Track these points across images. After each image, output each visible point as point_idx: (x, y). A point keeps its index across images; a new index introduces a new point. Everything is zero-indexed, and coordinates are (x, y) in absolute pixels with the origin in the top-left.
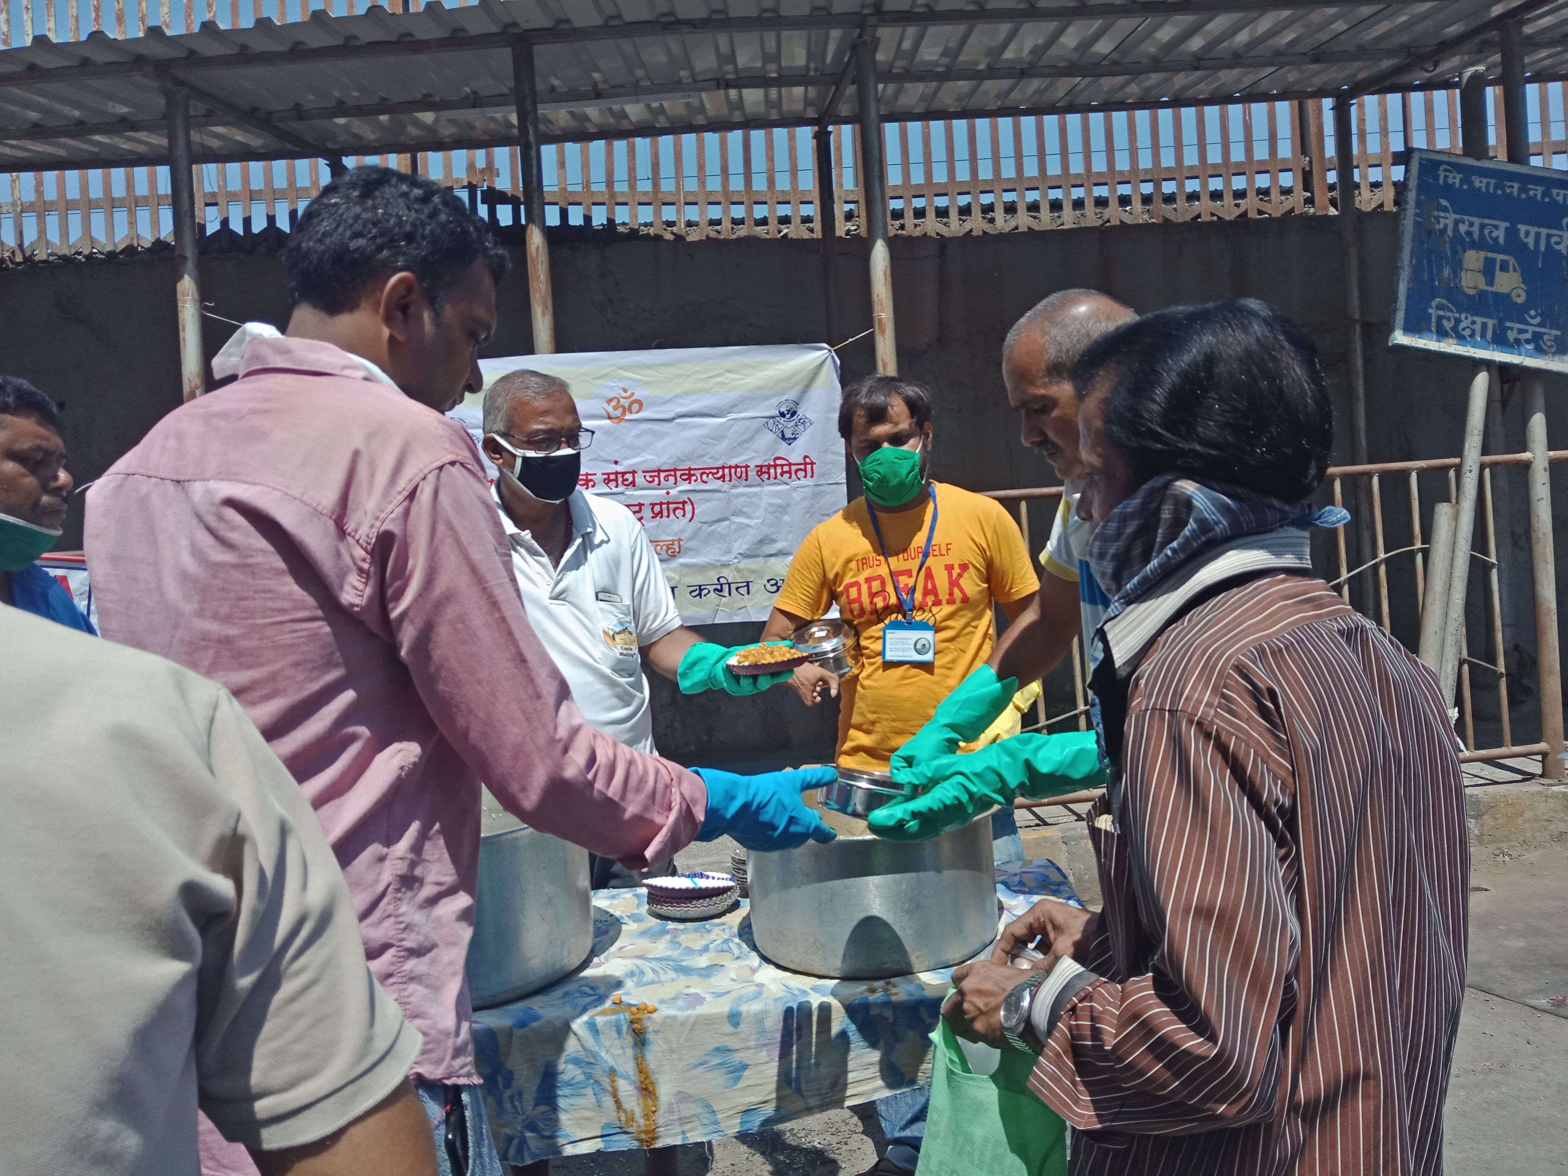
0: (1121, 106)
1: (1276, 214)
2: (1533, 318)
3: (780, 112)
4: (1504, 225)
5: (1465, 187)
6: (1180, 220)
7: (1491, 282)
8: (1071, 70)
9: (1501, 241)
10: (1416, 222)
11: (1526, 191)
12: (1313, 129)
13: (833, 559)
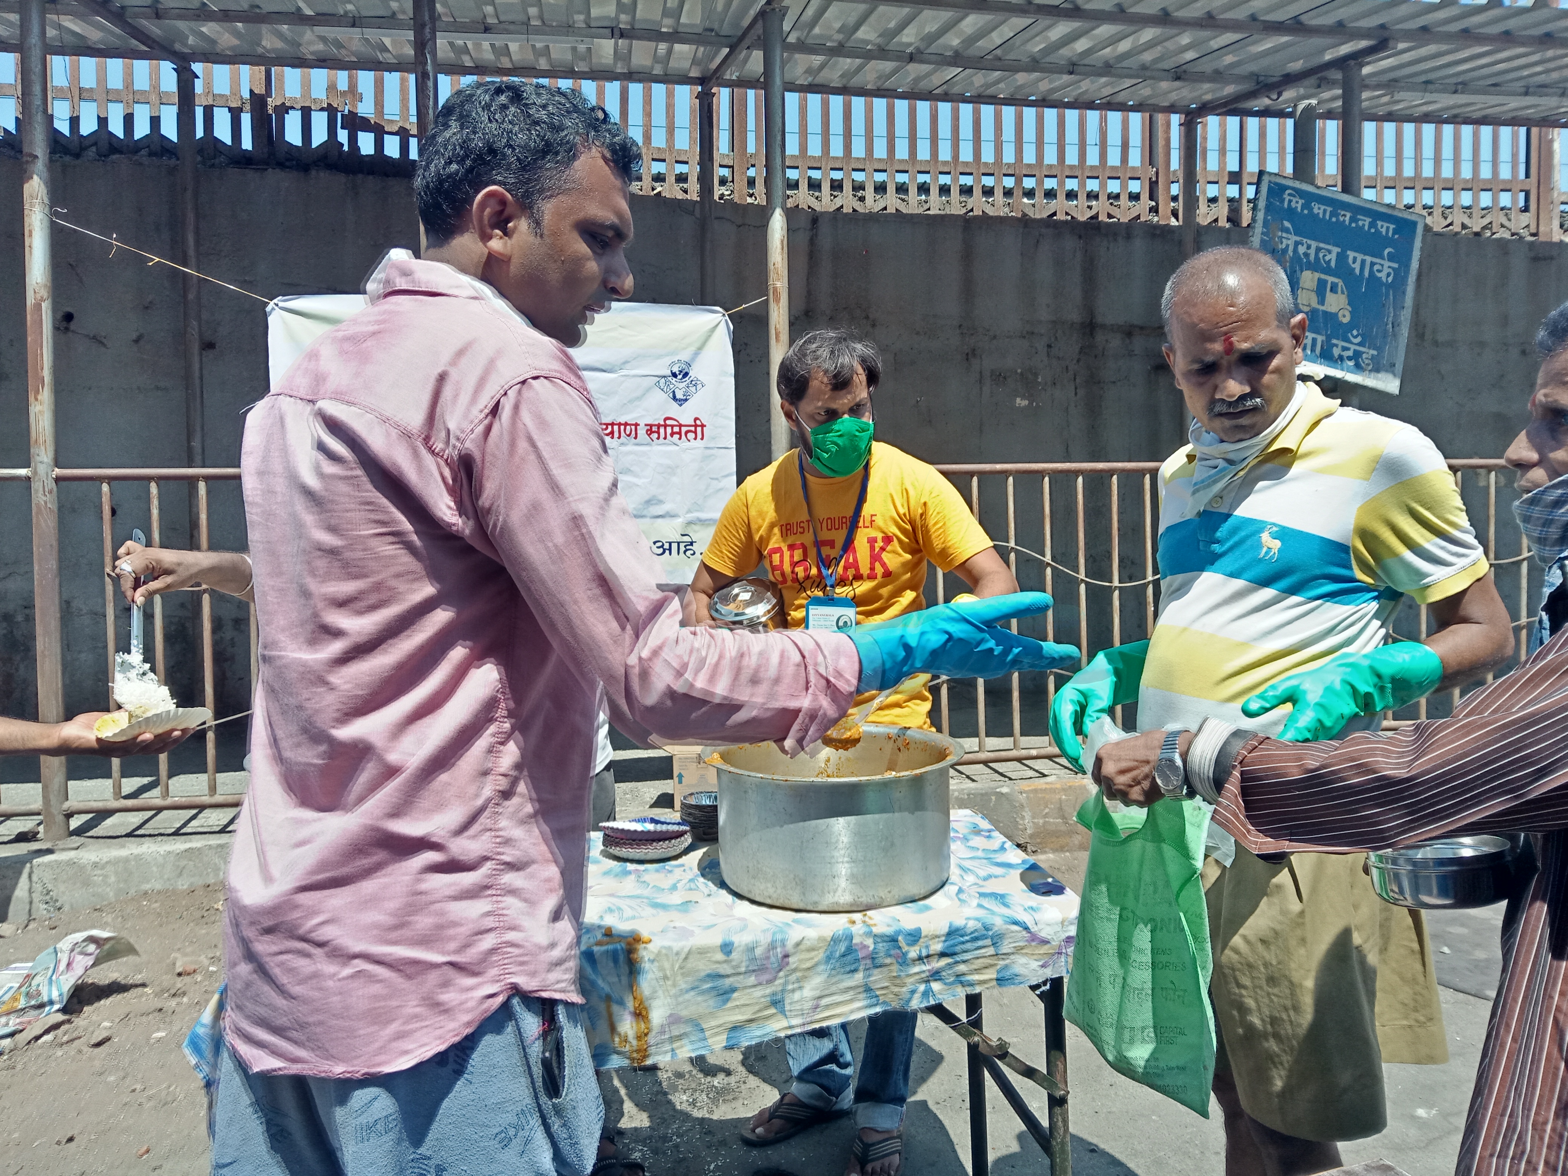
0: (992, 100)
1: (1124, 220)
2: (1355, 337)
3: (666, 67)
4: (1336, 250)
5: (1306, 212)
6: (1038, 216)
7: (1322, 302)
8: (957, 59)
9: (1333, 264)
10: (1262, 241)
11: (1356, 221)
12: (1161, 142)
13: (760, 521)
